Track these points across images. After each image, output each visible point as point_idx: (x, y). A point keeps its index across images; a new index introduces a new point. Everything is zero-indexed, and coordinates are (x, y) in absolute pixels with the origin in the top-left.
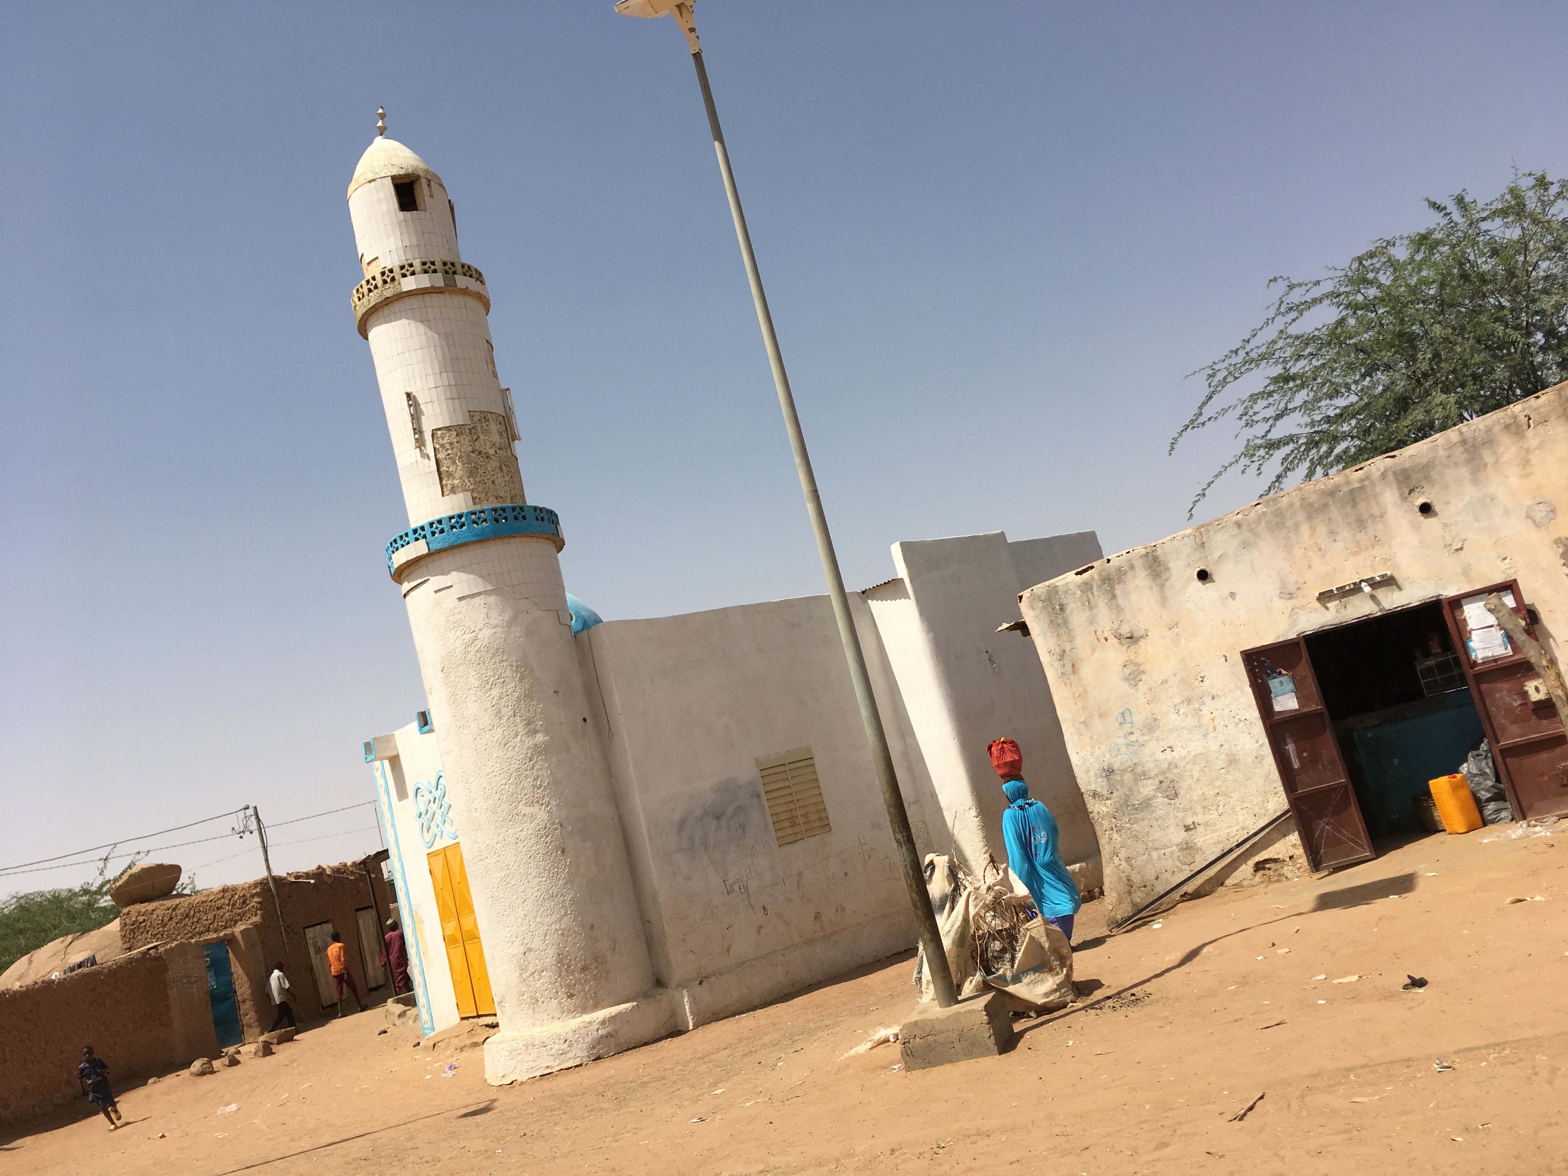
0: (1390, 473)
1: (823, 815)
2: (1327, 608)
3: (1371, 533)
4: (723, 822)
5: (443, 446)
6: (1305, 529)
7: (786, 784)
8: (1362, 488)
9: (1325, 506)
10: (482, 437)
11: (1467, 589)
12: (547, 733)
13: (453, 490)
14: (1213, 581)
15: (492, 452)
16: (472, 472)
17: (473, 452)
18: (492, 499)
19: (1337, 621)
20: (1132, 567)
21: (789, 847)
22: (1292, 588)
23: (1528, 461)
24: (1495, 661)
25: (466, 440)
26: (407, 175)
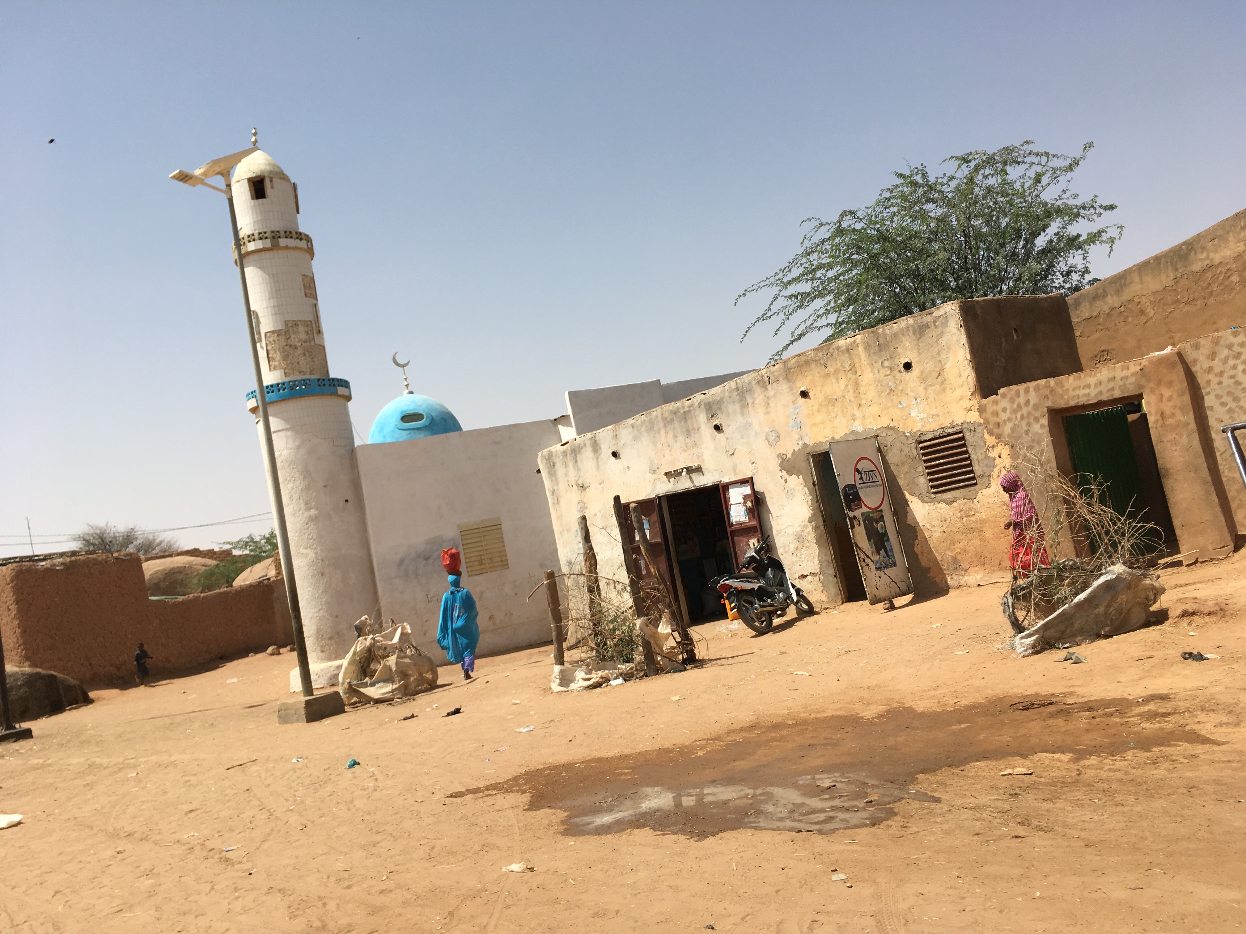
0: (702, 403)
1: (504, 559)
2: (669, 482)
3: (693, 439)
4: (430, 561)
5: (270, 342)
6: (663, 432)
7: (479, 540)
8: (689, 411)
9: (672, 420)
10: (293, 336)
11: (734, 479)
12: (317, 509)
13: (275, 369)
14: (620, 458)
15: (299, 344)
16: (285, 358)
17: (287, 345)
18: (297, 373)
19: (673, 490)
20: (585, 445)
21: (476, 577)
22: (655, 468)
23: (768, 404)
24: (741, 524)
25: (282, 338)
26: (257, 177)
